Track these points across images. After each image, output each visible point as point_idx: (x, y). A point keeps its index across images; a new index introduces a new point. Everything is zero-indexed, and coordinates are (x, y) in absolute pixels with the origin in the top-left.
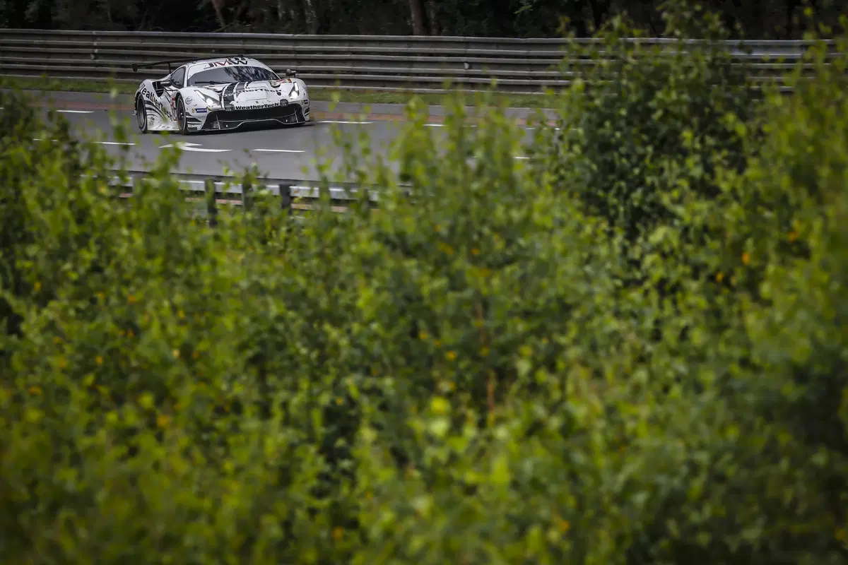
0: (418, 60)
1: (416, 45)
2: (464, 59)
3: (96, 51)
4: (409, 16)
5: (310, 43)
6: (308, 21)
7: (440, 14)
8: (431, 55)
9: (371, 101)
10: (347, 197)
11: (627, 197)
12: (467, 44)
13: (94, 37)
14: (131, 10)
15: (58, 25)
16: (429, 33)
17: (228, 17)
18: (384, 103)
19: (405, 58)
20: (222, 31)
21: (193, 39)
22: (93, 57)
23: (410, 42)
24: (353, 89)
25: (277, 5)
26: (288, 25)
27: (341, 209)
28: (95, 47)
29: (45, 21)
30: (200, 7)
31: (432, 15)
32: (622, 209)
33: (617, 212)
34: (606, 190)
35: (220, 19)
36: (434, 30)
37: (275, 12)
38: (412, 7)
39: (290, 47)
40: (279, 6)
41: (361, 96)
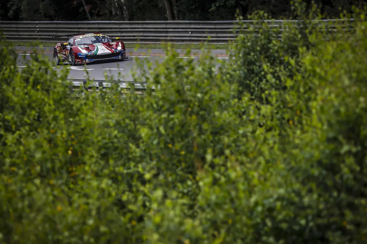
0: (170, 31)
1: (169, 24)
2: (189, 30)
3: (38, 29)
4: (166, 13)
5: (126, 25)
6: (125, 16)
7: (179, 11)
8: (175, 28)
9: (151, 48)
10: (142, 88)
11: (259, 84)
12: (190, 24)
13: (37, 24)
14: (52, 12)
15: (22, 19)
16: (174, 20)
17: (92, 15)
18: (156, 49)
19: (165, 30)
20: (90, 20)
21: (77, 24)
22: (36, 32)
23: (167, 24)
24: (144, 43)
25: (112, 9)
26: (117, 18)
27: (140, 93)
28: (38, 28)
29: (16, 17)
30: (80, 11)
31: (176, 12)
32: (256, 89)
33: (255, 90)
34: (250, 81)
35: (89, 16)
36: (177, 18)
37: (111, 12)
38: (167, 9)
39: (117, 26)
40: (113, 10)
41: (147, 46)
